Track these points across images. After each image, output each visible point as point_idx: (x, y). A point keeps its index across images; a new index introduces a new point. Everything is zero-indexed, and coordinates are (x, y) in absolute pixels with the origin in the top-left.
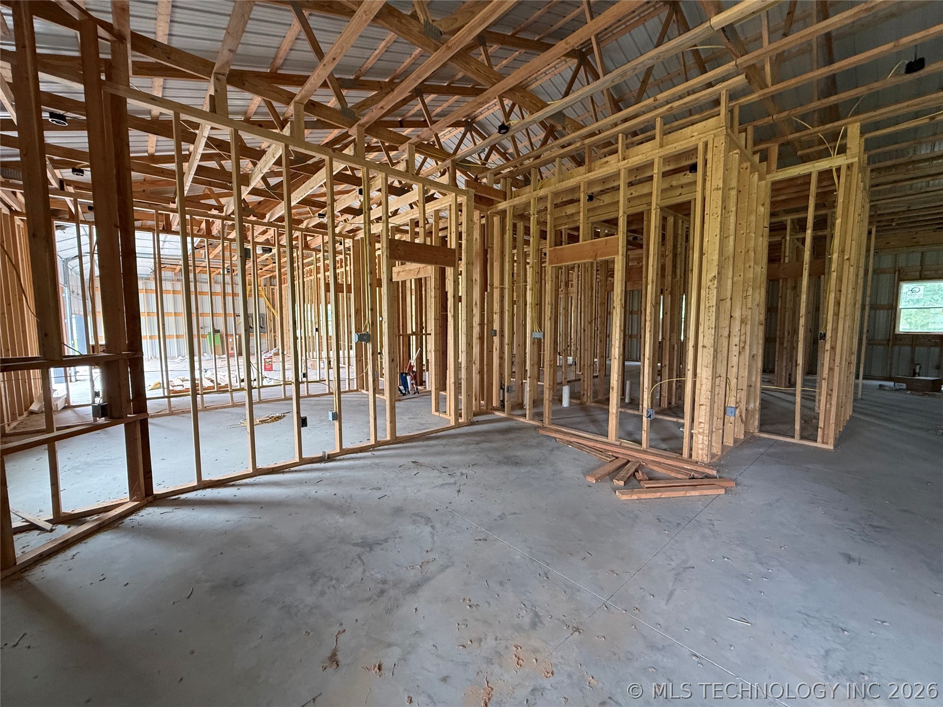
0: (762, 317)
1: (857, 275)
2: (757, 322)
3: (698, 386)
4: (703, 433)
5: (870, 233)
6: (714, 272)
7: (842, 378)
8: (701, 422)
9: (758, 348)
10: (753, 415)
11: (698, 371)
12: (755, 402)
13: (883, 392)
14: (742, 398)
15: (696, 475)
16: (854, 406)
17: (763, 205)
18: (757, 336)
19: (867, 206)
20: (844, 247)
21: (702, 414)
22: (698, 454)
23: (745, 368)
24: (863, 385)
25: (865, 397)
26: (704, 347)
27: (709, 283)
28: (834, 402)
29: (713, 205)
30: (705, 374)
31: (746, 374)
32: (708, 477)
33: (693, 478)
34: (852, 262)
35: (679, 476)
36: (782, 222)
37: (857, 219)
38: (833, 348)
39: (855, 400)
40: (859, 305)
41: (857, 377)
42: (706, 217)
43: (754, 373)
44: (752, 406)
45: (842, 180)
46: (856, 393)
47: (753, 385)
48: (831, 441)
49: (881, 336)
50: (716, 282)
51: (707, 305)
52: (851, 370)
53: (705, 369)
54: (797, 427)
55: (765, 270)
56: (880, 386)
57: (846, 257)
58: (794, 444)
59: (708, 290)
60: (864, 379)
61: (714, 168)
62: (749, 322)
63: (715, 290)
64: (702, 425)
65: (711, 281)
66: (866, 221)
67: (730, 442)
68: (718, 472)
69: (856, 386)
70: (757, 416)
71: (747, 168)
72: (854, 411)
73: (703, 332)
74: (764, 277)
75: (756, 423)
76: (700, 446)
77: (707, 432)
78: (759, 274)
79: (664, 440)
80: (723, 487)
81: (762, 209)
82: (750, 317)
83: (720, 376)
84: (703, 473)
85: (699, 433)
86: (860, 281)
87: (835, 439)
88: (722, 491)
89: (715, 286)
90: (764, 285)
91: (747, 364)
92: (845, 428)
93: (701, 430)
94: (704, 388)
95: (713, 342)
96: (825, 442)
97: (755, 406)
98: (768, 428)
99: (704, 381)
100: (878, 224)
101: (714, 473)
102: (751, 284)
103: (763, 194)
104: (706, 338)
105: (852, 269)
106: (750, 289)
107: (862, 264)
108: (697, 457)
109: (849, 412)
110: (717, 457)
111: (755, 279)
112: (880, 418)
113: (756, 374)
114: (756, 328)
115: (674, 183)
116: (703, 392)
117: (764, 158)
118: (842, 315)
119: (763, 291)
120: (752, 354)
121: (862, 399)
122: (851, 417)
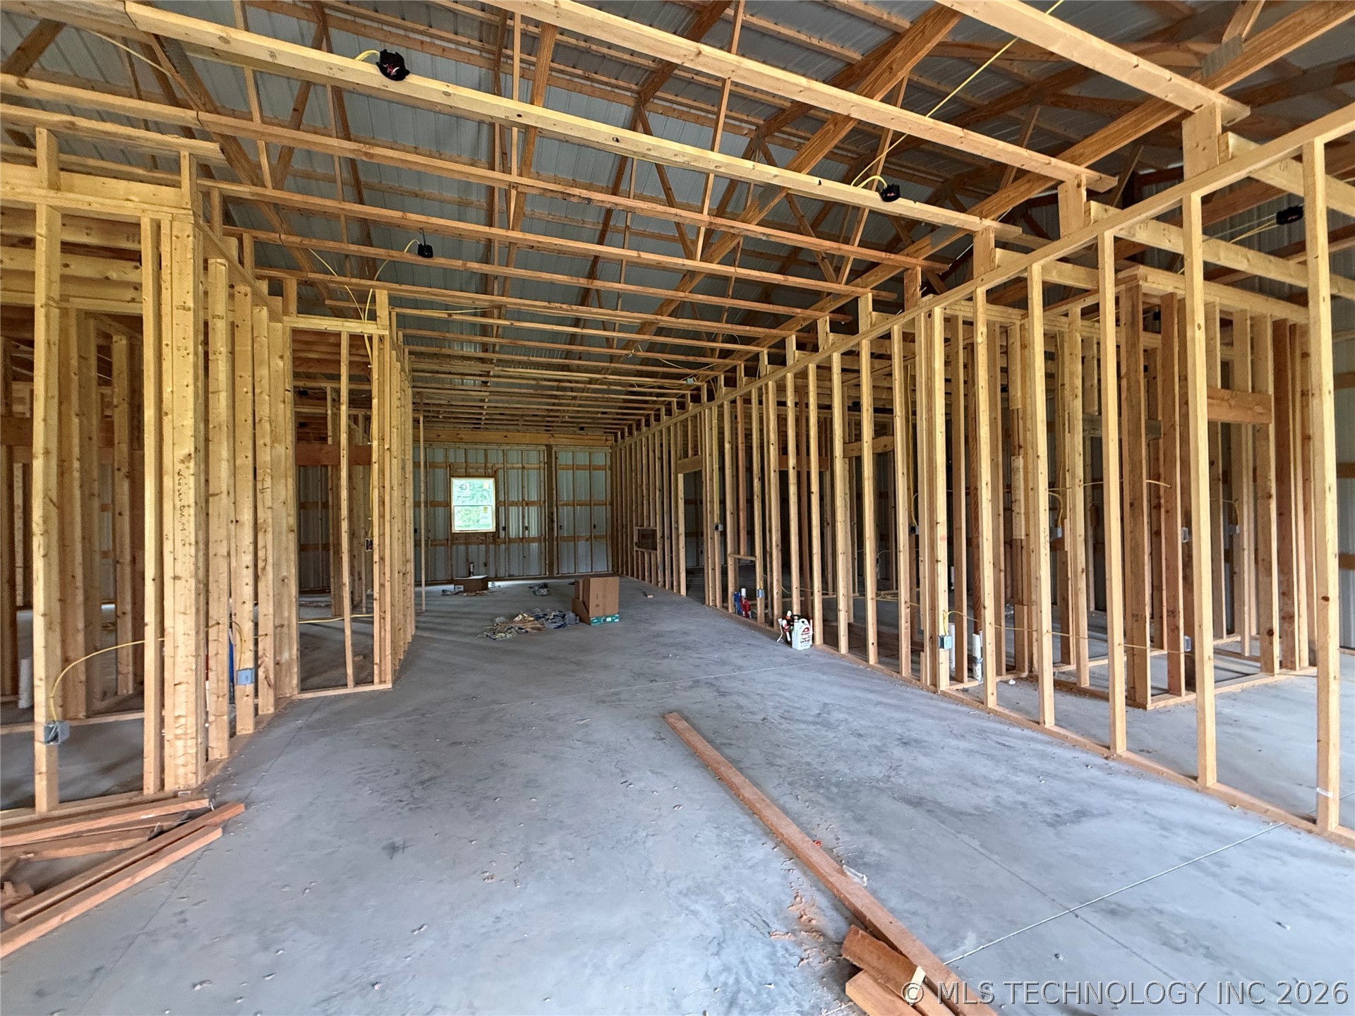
0: (292, 521)
1: (403, 468)
2: (285, 527)
3: (168, 650)
4: (186, 734)
5: (416, 421)
6: (189, 447)
7: (396, 594)
8: (179, 717)
9: (288, 567)
10: (289, 670)
11: (168, 623)
12: (290, 649)
13: (446, 598)
14: (268, 649)
15: (166, 825)
16: (417, 621)
17: (281, 357)
18: (287, 548)
19: (409, 392)
20: (383, 435)
21: (181, 703)
22: (176, 777)
23: (268, 601)
24: (427, 593)
25: (429, 608)
26: (176, 578)
27: (179, 466)
28: (388, 627)
29: (179, 333)
30: (181, 626)
31: (271, 610)
32: (193, 815)
33: (161, 832)
34: (395, 453)
35: (126, 844)
36: (320, 388)
37: (396, 403)
38: (382, 559)
39: (418, 614)
40: (410, 502)
41: (418, 584)
42: (166, 350)
43: (286, 606)
44: (285, 656)
45: (376, 352)
46: (418, 604)
47: (286, 623)
48: (389, 677)
49: (441, 535)
50: (192, 464)
51: (178, 504)
52: (408, 581)
53: (180, 618)
54: (350, 670)
55: (291, 452)
56: (443, 591)
57: (386, 447)
58: (347, 696)
59: (177, 478)
60: (427, 585)
61: (175, 271)
62: (270, 529)
63: (192, 478)
64: (182, 721)
65: (182, 461)
66: (410, 407)
67: (246, 726)
68: (212, 797)
69: (418, 595)
70: (295, 670)
71: (246, 295)
72: (417, 628)
73: (173, 552)
74: (291, 460)
75: (295, 681)
76: (181, 761)
77: (192, 731)
78: (283, 459)
79: (107, 770)
80: (216, 826)
81: (281, 363)
82: (270, 521)
83: (218, 624)
84: (183, 813)
85: (177, 737)
86: (410, 476)
87: (394, 672)
88: (218, 833)
89: (192, 471)
90: (291, 473)
91: (271, 594)
92: (407, 653)
93: (179, 731)
94: (181, 652)
95: (193, 567)
96: (382, 683)
97: (290, 655)
98: (316, 680)
99: (181, 639)
100: (427, 414)
101: (205, 803)
102: (269, 471)
103: (279, 342)
104: (178, 564)
105: (394, 461)
106: (268, 480)
107: (409, 456)
108: (176, 783)
109: (411, 630)
110: (220, 766)
111: (274, 463)
112: (441, 631)
113: (290, 606)
114: (284, 538)
115: (114, 275)
116: (179, 659)
117: (277, 289)
118: (387, 517)
119: (291, 482)
120: (281, 577)
121: (426, 611)
122: (414, 637)
